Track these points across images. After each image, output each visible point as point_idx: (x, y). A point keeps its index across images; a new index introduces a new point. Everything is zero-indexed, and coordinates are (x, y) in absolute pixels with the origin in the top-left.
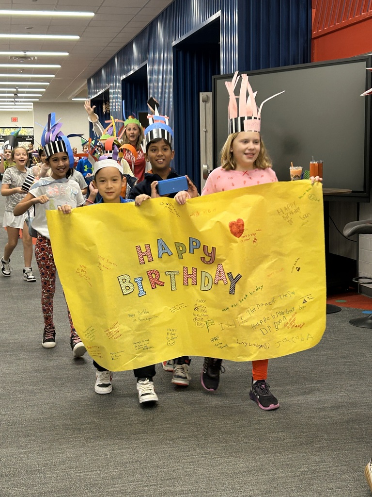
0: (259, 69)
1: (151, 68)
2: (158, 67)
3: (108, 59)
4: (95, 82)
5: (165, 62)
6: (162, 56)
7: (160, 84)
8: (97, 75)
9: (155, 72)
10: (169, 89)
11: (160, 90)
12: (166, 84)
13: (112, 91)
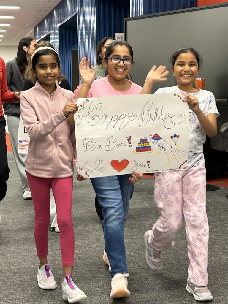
0: (158, 12)
1: (80, 18)
2: (85, 18)
3: (48, 12)
4: (40, 30)
5: (90, 14)
6: (87, 9)
7: (87, 31)
8: (41, 24)
9: (83, 22)
10: (93, 35)
11: (87, 36)
12: (91, 31)
13: (52, 37)
